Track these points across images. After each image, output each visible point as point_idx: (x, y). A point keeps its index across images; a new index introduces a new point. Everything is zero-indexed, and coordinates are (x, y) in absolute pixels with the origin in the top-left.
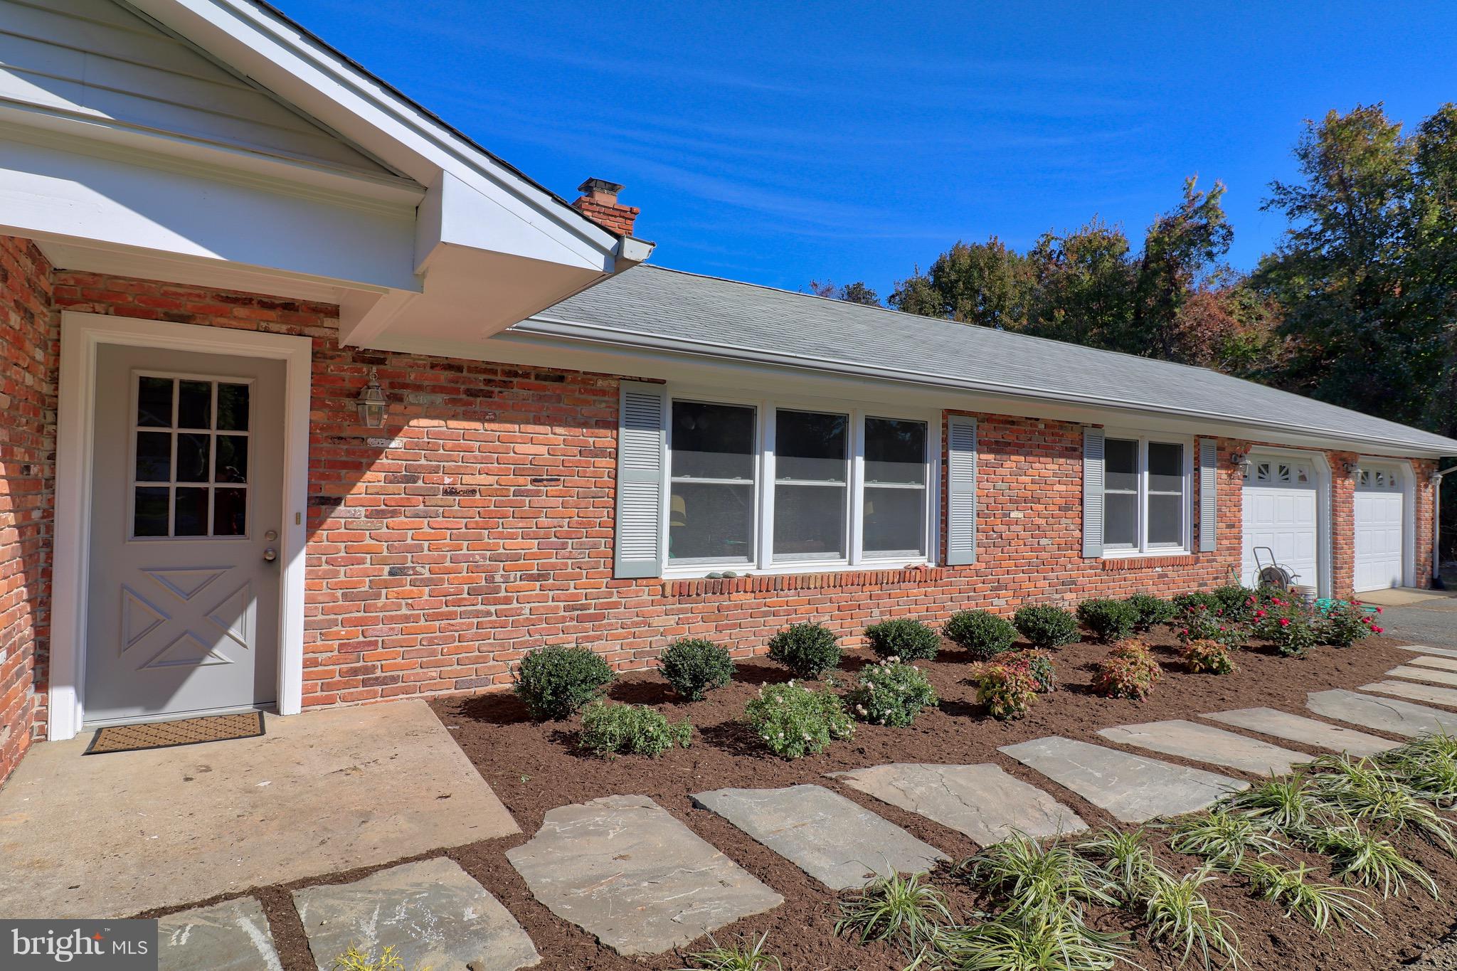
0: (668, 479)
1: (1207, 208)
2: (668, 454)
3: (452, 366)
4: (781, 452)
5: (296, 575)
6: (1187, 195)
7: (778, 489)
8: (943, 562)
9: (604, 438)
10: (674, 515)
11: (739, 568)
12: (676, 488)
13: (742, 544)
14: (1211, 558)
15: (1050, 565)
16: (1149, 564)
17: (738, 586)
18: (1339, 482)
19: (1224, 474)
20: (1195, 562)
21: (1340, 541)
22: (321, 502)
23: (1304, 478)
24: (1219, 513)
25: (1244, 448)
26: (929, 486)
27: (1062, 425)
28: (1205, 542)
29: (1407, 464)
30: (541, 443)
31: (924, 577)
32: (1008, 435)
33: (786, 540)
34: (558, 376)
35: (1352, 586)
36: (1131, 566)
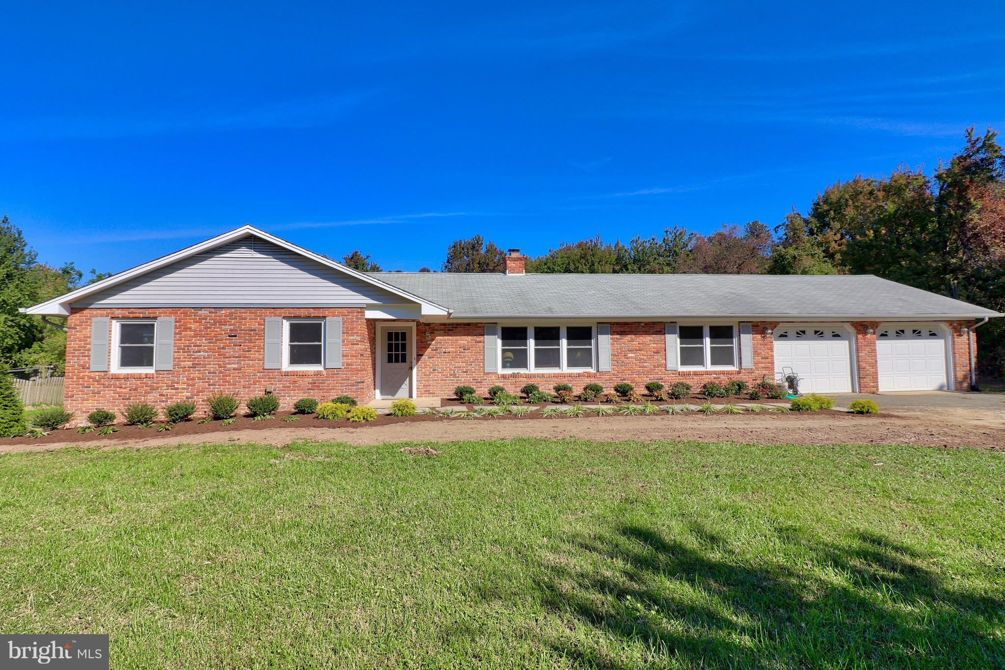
1: (988, 146)
3: (445, 324)
5: (415, 372)
6: (970, 139)
7: (536, 350)
8: (598, 371)
9: (481, 338)
10: (503, 358)
11: (522, 371)
12: (505, 351)
13: (524, 365)
14: (751, 371)
15: (649, 372)
16: (707, 373)
17: (521, 376)
18: (860, 336)
19: (759, 336)
20: (739, 373)
21: (863, 364)
22: (419, 356)
23: (838, 336)
24: (756, 353)
25: (774, 325)
26: (593, 347)
27: (654, 323)
28: (744, 365)
29: (943, 325)
30: (465, 340)
31: (589, 375)
32: (626, 328)
33: (538, 364)
34: (469, 324)
35: (877, 387)
36: (696, 374)
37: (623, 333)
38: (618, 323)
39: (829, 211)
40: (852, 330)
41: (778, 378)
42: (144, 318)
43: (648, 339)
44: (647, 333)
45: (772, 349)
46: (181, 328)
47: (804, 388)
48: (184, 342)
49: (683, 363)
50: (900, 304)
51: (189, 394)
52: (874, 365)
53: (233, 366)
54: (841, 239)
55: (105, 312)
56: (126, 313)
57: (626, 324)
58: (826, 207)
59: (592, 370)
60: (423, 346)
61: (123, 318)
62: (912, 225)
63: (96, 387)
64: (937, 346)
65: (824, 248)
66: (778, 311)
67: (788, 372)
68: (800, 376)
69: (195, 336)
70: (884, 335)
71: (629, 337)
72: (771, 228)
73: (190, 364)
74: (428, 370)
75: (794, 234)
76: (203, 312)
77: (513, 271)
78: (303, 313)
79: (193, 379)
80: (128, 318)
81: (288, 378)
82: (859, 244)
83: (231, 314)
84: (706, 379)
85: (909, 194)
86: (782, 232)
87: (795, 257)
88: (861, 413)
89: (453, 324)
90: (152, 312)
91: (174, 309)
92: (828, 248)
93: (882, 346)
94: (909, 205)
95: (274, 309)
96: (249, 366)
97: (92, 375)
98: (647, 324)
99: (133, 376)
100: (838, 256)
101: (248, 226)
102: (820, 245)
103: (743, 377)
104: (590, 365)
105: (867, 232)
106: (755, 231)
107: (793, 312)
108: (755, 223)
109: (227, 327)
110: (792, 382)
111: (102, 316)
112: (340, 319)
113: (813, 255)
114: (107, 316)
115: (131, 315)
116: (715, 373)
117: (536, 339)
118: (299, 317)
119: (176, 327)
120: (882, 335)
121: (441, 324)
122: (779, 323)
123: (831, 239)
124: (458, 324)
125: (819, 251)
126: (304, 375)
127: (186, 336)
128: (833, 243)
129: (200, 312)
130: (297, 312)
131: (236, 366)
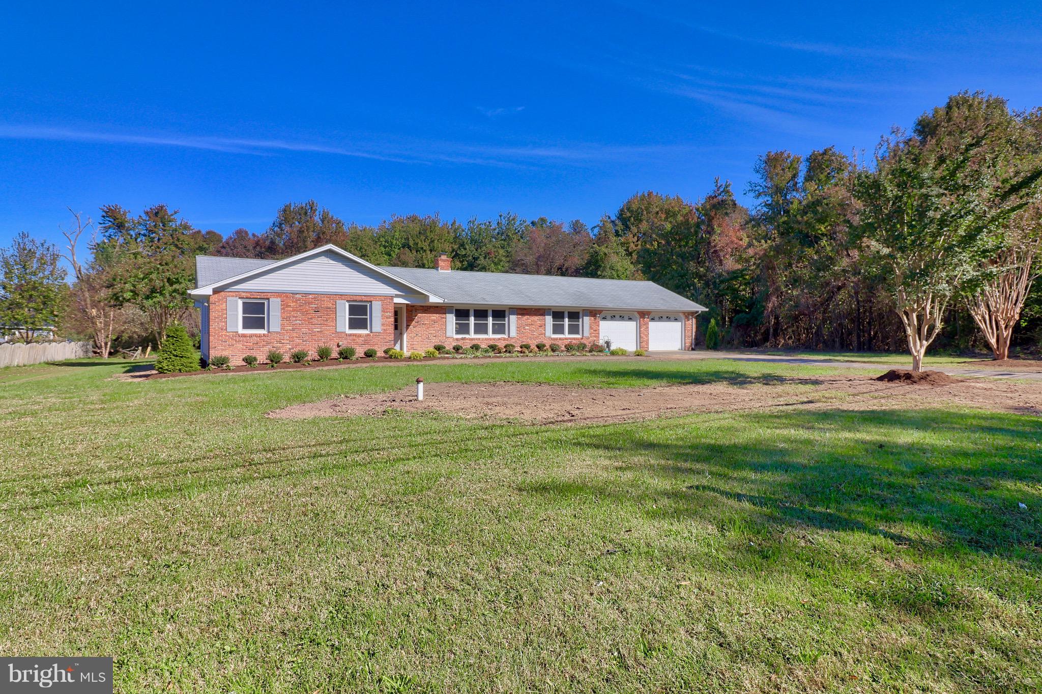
0: (454, 322)
1: (726, 191)
2: (454, 318)
3: (423, 306)
4: (475, 317)
5: (405, 336)
6: (716, 186)
7: (475, 323)
8: (509, 337)
9: (444, 316)
10: (456, 328)
11: (467, 336)
12: (456, 323)
13: (468, 332)
14: (588, 338)
15: (536, 338)
16: (566, 339)
17: (467, 339)
18: (641, 319)
19: (593, 318)
20: (582, 339)
21: (642, 335)
22: (408, 326)
23: (631, 319)
24: (591, 328)
25: (600, 312)
26: (506, 322)
27: (539, 309)
28: (585, 335)
29: (680, 314)
30: (435, 317)
31: (504, 339)
32: (525, 312)
33: (476, 332)
34: (437, 307)
35: (648, 348)
36: (560, 339)
37: (523, 314)
38: (520, 309)
39: (630, 217)
40: (638, 316)
41: (601, 342)
42: (260, 299)
43: (536, 318)
44: (536, 315)
45: (598, 326)
46: (284, 306)
47: (613, 347)
48: (285, 315)
49: (554, 333)
50: (662, 302)
51: (290, 347)
52: (647, 336)
53: (317, 330)
54: (637, 241)
55: (234, 294)
56: (249, 295)
57: (525, 309)
58: (628, 214)
59: (506, 336)
60: (410, 320)
61: (247, 298)
62: (680, 240)
63: (231, 342)
64: (676, 326)
65: (625, 248)
66: (603, 304)
67: (606, 339)
68: (612, 341)
69: (293, 311)
70: (653, 319)
71: (526, 317)
72: (589, 227)
73: (291, 328)
74: (413, 335)
75: (606, 235)
76: (297, 296)
77: (443, 268)
78: (359, 298)
79: (293, 337)
80: (250, 298)
81: (351, 338)
82: (647, 251)
83: (315, 298)
84: (567, 342)
85: (680, 218)
86: (596, 230)
87: (605, 254)
88: (638, 355)
89: (427, 306)
90: (266, 296)
91: (279, 294)
92: (628, 247)
93: (653, 325)
94: (679, 225)
95: (341, 296)
96: (327, 330)
97: (228, 334)
98: (536, 309)
99: (256, 335)
100: (635, 256)
101: (331, 245)
102: (622, 244)
103: (584, 341)
104: (504, 333)
105: (654, 243)
106: (577, 227)
107: (611, 305)
108: (577, 221)
109: (313, 306)
110: (608, 343)
111: (233, 296)
112: (380, 302)
113: (617, 254)
114: (236, 297)
115: (252, 297)
116: (570, 339)
117: (475, 316)
118: (356, 301)
119: (281, 305)
120: (652, 319)
121: (421, 306)
122: (603, 311)
123: (630, 240)
124: (431, 307)
125: (622, 251)
126: (360, 336)
127: (288, 311)
128: (632, 244)
129: (296, 296)
130: (355, 298)
131: (319, 330)
